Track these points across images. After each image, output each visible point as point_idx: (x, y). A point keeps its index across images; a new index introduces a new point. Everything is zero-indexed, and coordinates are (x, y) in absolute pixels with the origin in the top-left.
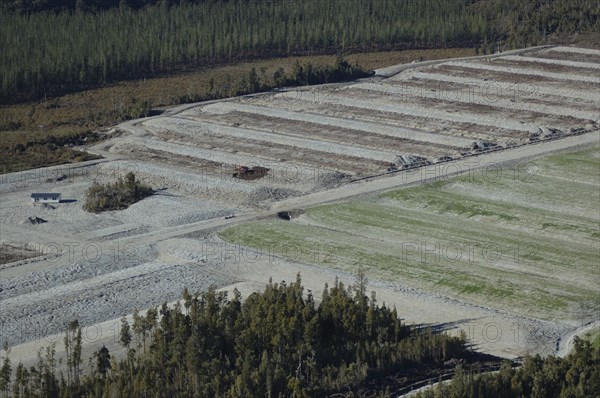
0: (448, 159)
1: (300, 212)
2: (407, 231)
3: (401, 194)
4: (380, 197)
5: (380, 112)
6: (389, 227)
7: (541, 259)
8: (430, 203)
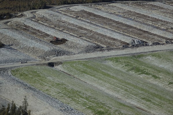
0: (157, 44)
1: (61, 63)
2: (100, 79)
3: (116, 59)
4: (106, 60)
5: (149, 17)
6: (94, 76)
7: (150, 101)
8: (126, 66)
